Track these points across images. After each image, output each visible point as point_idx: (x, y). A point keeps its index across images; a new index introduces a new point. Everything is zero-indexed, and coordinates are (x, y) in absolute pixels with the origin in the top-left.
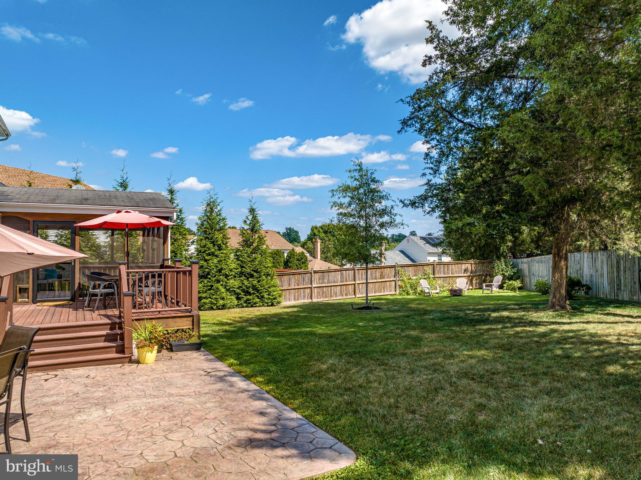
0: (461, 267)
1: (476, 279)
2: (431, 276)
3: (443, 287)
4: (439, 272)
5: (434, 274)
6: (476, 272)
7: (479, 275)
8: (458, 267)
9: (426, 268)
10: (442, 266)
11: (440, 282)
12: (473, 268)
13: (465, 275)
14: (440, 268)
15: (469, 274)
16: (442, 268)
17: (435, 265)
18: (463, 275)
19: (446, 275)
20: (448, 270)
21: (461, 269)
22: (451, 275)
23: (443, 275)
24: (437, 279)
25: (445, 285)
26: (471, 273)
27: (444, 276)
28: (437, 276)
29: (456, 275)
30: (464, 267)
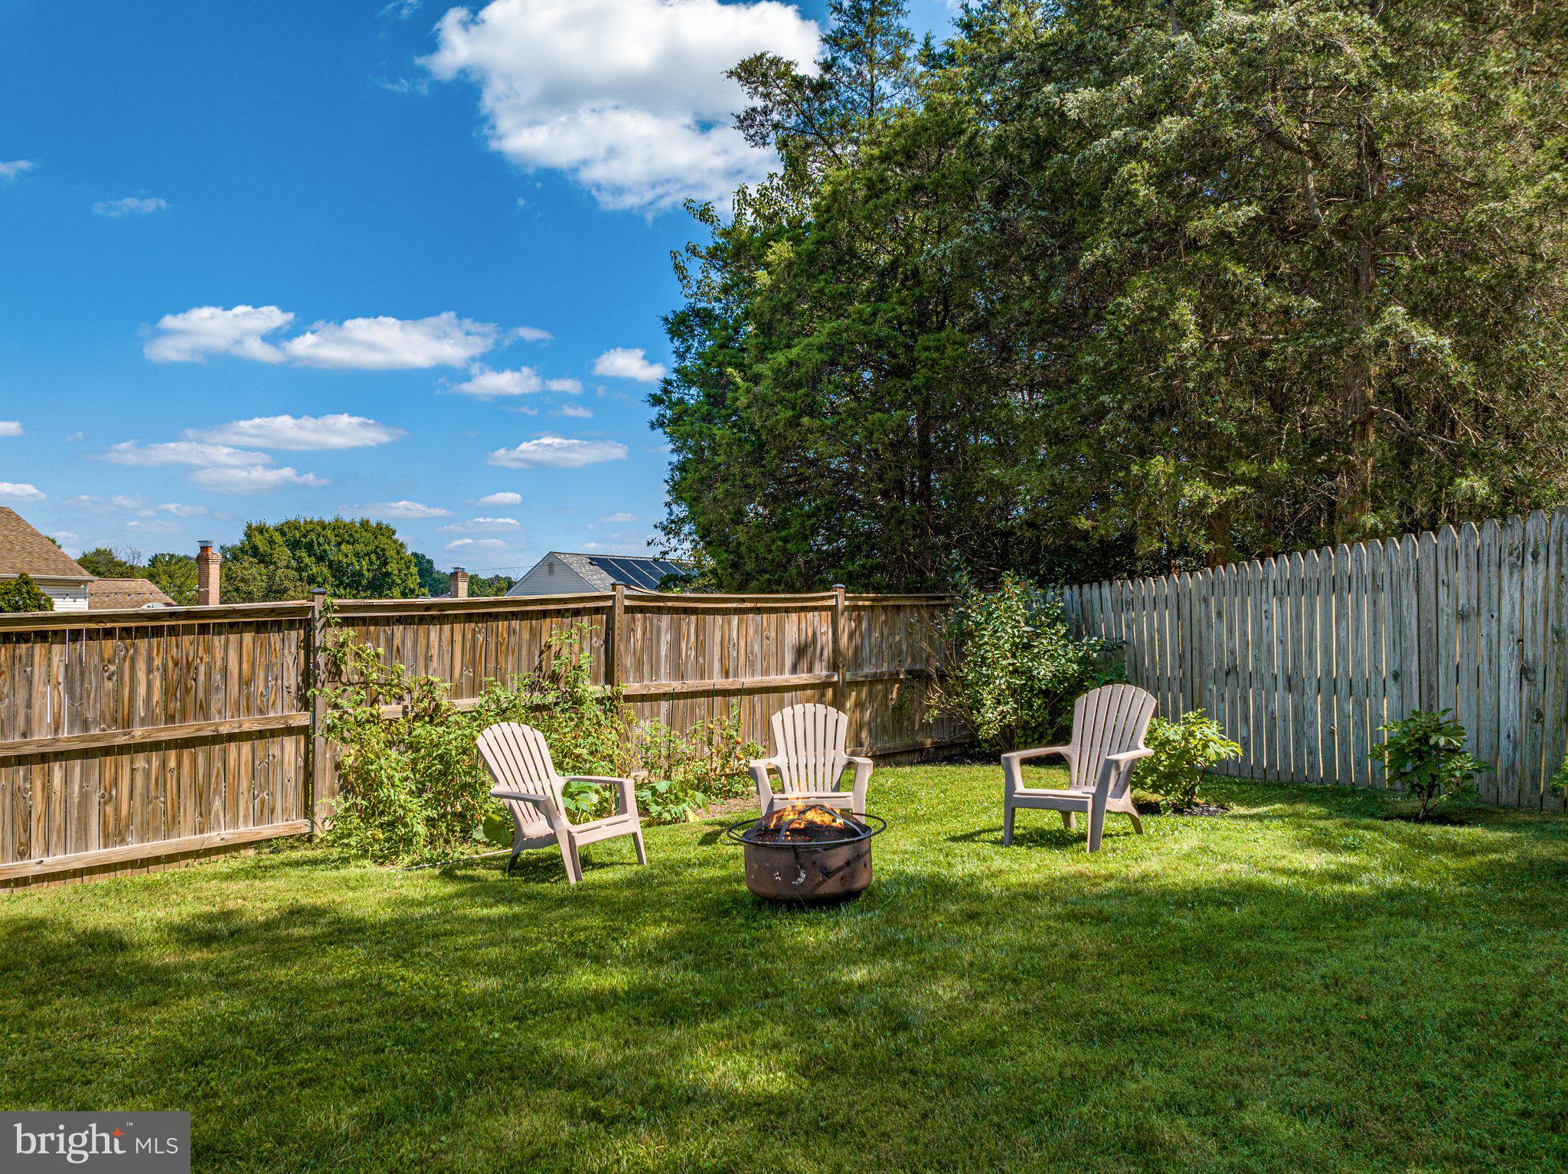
0: (780, 629)
1: (859, 705)
2: (593, 689)
3: (674, 760)
4: (646, 664)
5: (610, 679)
6: (857, 662)
7: (875, 680)
8: (761, 632)
9: (553, 633)
10: (665, 620)
11: (648, 727)
12: (844, 639)
13: (802, 678)
14: (652, 638)
15: (821, 672)
16: (666, 638)
17: (621, 618)
18: (788, 678)
19: (693, 684)
20: (701, 647)
21: (780, 643)
22: (718, 681)
23: (667, 683)
24: (630, 710)
25: (682, 746)
26: (834, 666)
27: (677, 686)
28: (631, 686)
29: (748, 680)
30: (794, 628)
